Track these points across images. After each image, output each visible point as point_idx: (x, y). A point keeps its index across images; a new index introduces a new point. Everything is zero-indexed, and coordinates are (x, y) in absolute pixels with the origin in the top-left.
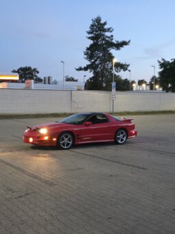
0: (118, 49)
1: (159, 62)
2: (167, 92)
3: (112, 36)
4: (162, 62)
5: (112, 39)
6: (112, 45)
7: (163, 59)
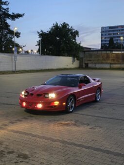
0: (13, 19)
1: (38, 33)
2: (44, 55)
3: (8, 8)
4: (41, 33)
5: (8, 11)
6: (8, 16)
7: (42, 31)
